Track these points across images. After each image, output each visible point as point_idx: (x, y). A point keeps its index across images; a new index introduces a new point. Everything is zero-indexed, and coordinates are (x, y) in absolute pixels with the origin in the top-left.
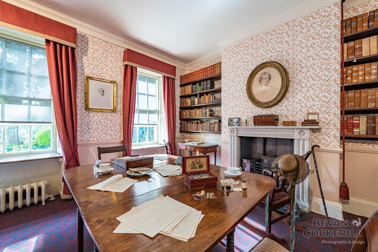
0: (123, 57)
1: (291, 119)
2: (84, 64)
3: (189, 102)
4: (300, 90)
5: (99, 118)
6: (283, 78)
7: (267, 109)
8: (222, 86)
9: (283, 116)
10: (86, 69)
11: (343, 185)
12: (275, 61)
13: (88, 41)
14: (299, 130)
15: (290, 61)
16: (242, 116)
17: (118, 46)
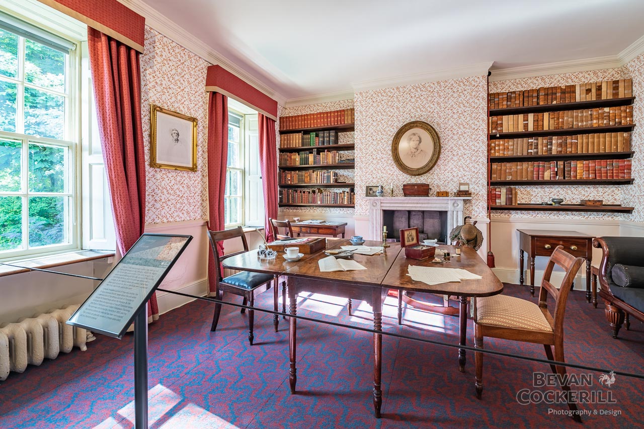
0: (206, 77)
1: (443, 189)
2: (148, 82)
3: (297, 159)
4: (452, 158)
5: (170, 183)
6: (435, 143)
7: (417, 177)
8: (355, 141)
9: (434, 186)
10: (150, 91)
11: (490, 254)
12: (425, 121)
13: (155, 41)
14: (453, 201)
15: (442, 125)
16: (385, 184)
17: (200, 58)
